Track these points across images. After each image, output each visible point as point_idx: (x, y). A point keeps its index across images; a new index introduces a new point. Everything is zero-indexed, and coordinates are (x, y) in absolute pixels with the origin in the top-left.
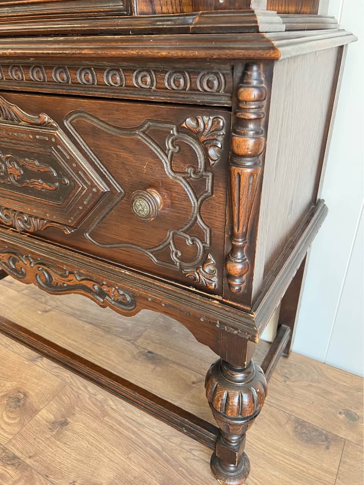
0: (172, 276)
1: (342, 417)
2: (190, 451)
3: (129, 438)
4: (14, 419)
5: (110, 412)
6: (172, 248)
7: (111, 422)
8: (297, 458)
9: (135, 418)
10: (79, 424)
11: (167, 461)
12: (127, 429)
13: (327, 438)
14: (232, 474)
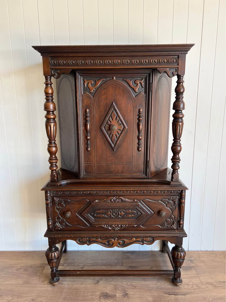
0: (165, 229)
1: (189, 261)
2: (164, 284)
3: (148, 289)
4: (111, 300)
5: (136, 286)
6: (165, 223)
7: (138, 288)
8: (187, 274)
9: (144, 284)
10: (130, 292)
11: (161, 289)
12: (145, 287)
13: (190, 268)
14: (179, 282)
